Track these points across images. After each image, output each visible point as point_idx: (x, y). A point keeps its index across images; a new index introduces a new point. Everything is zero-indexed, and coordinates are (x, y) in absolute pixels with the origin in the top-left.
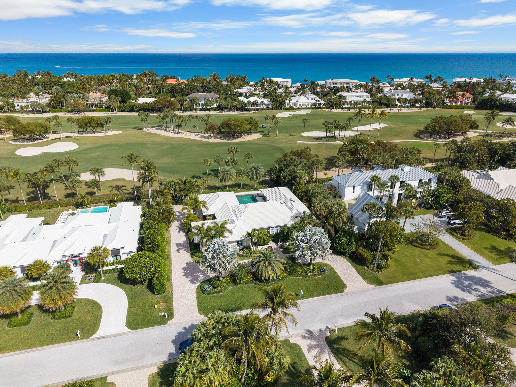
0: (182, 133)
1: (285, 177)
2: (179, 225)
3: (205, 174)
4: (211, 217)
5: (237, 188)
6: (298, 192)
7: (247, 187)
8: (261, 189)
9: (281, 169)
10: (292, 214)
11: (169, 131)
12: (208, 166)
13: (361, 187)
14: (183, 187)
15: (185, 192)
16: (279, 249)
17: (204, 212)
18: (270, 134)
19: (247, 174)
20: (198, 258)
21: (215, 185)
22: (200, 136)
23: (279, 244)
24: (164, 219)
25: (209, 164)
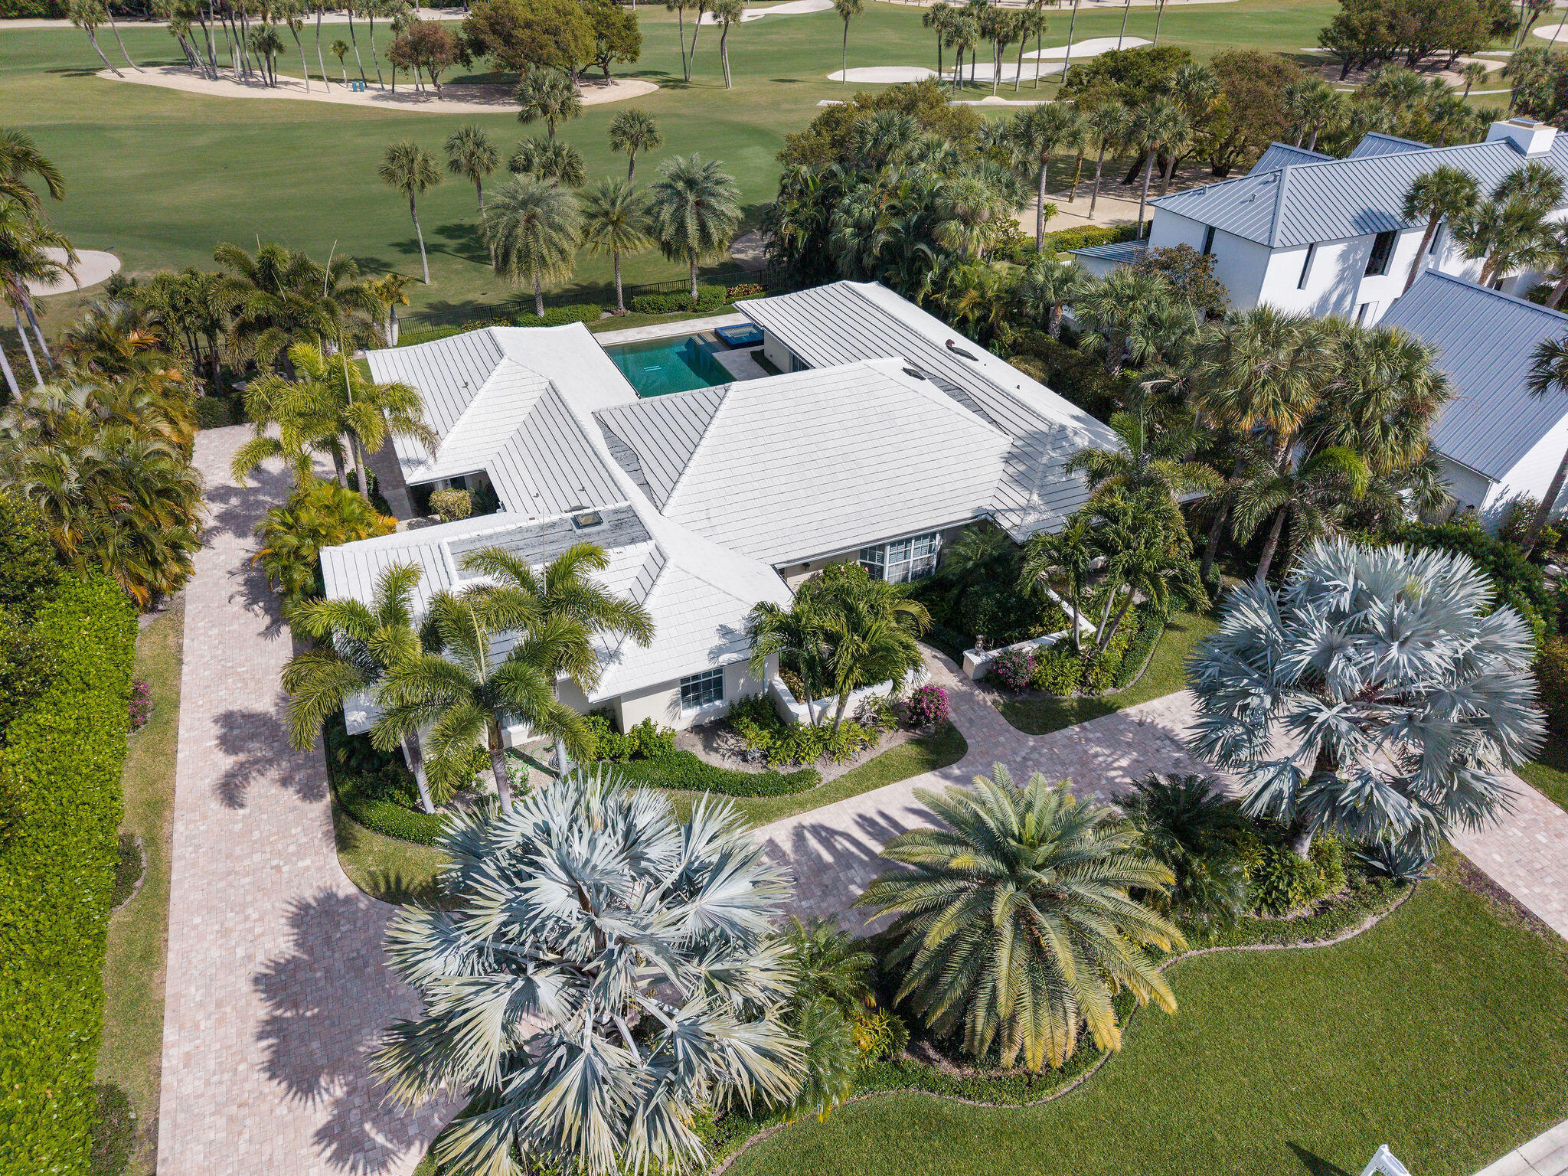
0: (286, 83)
1: (864, 229)
2: (247, 564)
3: (410, 247)
4: (462, 498)
5: (593, 307)
6: (963, 304)
7: (650, 298)
8: (743, 304)
9: (832, 183)
10: (1003, 443)
11: (224, 78)
12: (416, 189)
13: (1340, 247)
14: (255, 302)
15: (273, 337)
16: (980, 695)
17: (408, 462)
18: (692, 78)
19: (648, 220)
20: (393, 844)
21: (470, 297)
22: (375, 93)
23: (975, 659)
24: (102, 539)
25: (418, 177)
